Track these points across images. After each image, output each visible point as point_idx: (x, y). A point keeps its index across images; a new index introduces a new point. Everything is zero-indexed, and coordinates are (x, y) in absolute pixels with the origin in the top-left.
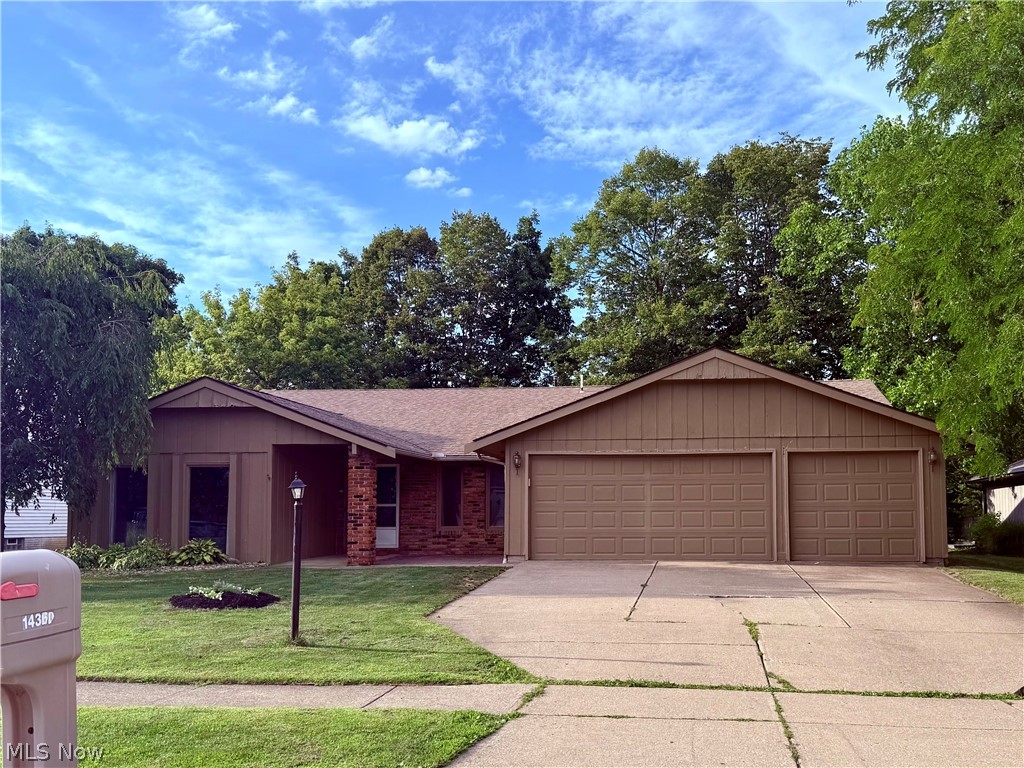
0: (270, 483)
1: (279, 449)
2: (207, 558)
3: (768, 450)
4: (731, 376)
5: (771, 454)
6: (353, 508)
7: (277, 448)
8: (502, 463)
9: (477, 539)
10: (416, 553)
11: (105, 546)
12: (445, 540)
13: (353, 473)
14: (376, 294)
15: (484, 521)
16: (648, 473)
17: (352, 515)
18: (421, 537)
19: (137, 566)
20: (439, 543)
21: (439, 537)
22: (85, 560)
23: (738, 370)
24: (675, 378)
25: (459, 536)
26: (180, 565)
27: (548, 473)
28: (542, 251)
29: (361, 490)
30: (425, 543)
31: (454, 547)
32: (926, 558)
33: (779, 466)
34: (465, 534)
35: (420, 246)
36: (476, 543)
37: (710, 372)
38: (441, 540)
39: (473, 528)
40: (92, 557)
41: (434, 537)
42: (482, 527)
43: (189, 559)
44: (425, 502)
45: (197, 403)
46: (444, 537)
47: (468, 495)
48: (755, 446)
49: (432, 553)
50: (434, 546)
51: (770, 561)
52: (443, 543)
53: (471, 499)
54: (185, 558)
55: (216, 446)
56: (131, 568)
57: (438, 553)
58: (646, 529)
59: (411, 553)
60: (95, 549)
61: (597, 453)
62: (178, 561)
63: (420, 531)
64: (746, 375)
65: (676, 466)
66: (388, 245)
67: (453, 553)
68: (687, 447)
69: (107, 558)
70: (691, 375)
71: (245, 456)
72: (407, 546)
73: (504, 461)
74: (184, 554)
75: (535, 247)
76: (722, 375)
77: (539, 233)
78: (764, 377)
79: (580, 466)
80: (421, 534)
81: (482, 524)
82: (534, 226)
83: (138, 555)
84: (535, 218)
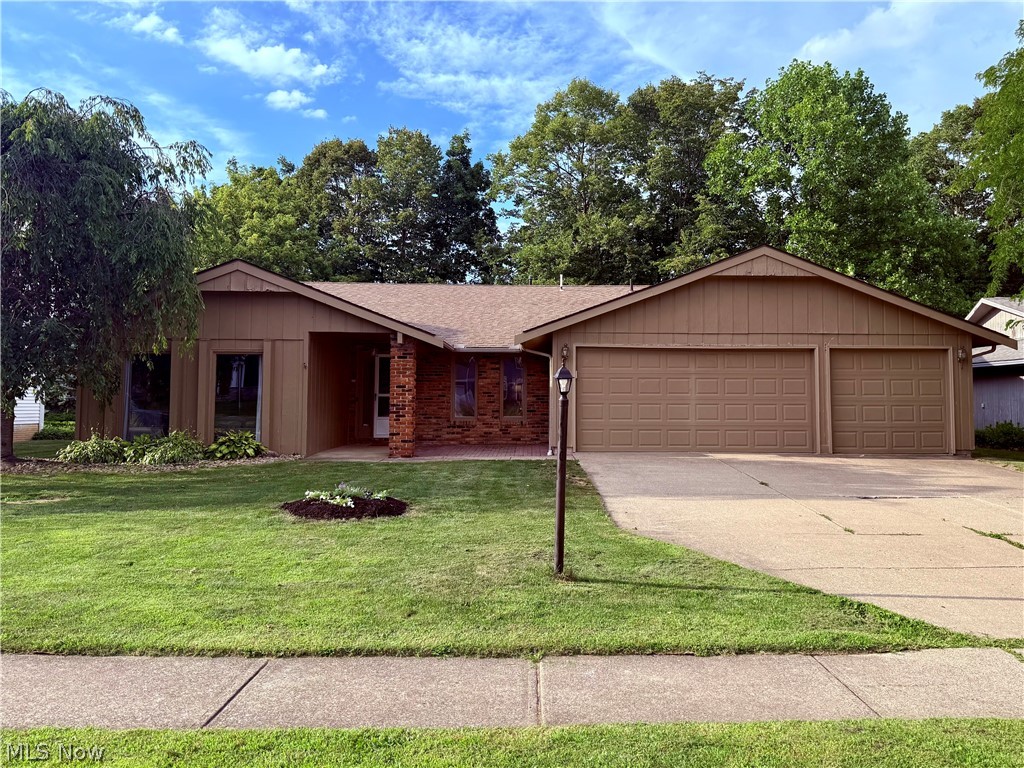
0: (306, 372)
1: (315, 337)
2: (250, 452)
3: (811, 346)
4: (779, 273)
5: (812, 350)
6: (395, 398)
7: (314, 336)
8: (547, 355)
9: (491, 430)
10: (430, 443)
11: (129, 438)
12: (460, 430)
13: (395, 363)
14: (321, 197)
15: (498, 411)
16: (693, 366)
17: (394, 405)
18: (435, 427)
19: (173, 461)
20: (453, 433)
21: (454, 427)
22: (108, 453)
23: (786, 268)
24: (725, 274)
25: (474, 427)
26: (221, 458)
27: (595, 365)
28: (472, 166)
29: (403, 380)
30: (439, 433)
31: (468, 437)
32: (957, 450)
33: (822, 362)
34: (479, 424)
35: (361, 157)
36: (490, 433)
37: (760, 269)
38: (455, 430)
39: (488, 418)
40: (115, 450)
41: (449, 427)
42: (496, 418)
43: (230, 453)
44: (440, 393)
45: (229, 286)
46: (459, 427)
47: (483, 386)
48: (798, 342)
49: (446, 442)
50: (447, 436)
51: (812, 453)
52: (458, 433)
53: (485, 390)
54: (226, 451)
55: (247, 331)
56: (167, 462)
57: (452, 443)
58: (691, 421)
59: (425, 443)
60: (116, 441)
61: (643, 346)
62: (219, 455)
63: (434, 421)
64: (794, 273)
65: (720, 360)
66: (331, 153)
67: (467, 443)
68: (732, 342)
69: (135, 452)
70: (741, 272)
71: (278, 343)
72: (422, 436)
73: (551, 354)
74: (223, 447)
75: (465, 162)
76: (771, 273)
77: (470, 150)
78: (810, 275)
79: (625, 359)
80: (435, 424)
81: (496, 415)
82: (466, 144)
83: (172, 449)
84: (467, 137)
